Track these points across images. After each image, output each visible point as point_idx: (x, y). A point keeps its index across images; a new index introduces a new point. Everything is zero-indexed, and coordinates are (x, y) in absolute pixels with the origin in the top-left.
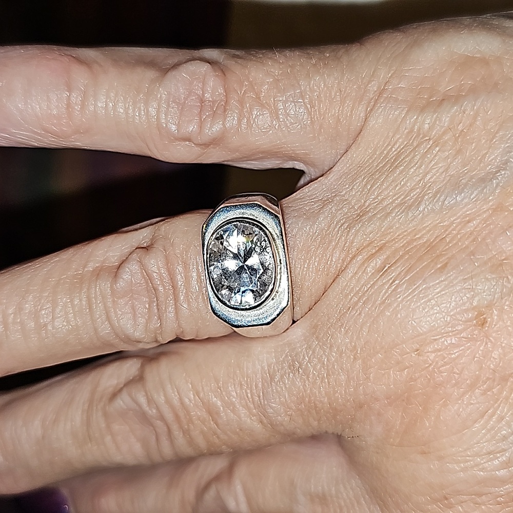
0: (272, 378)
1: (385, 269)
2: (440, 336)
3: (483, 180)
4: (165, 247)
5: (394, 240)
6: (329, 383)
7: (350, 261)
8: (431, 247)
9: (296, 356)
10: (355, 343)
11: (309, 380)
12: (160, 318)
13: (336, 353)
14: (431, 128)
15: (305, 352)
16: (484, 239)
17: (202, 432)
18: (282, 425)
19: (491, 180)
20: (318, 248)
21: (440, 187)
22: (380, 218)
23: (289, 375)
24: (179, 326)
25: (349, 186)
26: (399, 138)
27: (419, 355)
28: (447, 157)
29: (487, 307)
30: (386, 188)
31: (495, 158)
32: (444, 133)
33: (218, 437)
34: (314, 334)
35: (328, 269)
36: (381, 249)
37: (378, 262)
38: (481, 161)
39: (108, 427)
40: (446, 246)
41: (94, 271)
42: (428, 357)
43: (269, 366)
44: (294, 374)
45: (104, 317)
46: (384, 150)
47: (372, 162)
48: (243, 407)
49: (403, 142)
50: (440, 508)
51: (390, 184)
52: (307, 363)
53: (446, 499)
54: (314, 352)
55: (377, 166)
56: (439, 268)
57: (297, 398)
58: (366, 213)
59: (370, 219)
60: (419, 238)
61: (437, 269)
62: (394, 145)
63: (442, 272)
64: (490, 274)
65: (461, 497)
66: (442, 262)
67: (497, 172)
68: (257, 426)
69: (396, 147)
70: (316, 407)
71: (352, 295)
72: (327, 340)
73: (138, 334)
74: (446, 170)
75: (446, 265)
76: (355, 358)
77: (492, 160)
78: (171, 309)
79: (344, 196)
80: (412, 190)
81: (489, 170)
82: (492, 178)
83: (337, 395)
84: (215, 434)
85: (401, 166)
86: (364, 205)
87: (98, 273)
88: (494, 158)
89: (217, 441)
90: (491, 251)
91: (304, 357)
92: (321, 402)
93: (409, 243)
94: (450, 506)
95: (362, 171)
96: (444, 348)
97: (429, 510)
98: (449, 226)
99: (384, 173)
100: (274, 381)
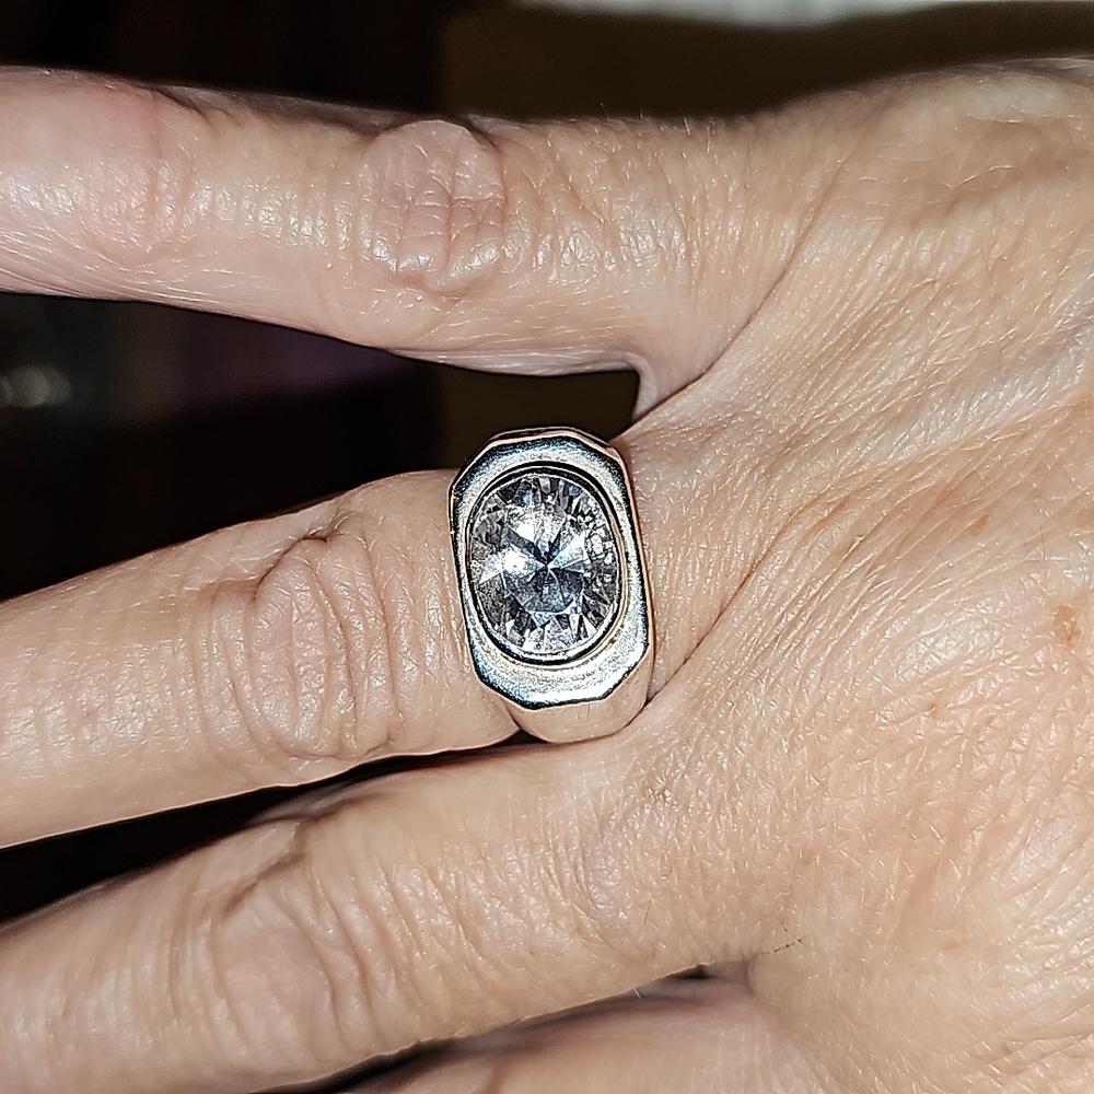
0: (603, 822)
1: (854, 546)
2: (981, 670)
3: (1048, 350)
4: (364, 533)
5: (867, 487)
6: (734, 812)
7: (776, 539)
8: (945, 495)
9: (656, 764)
10: (792, 711)
11: (688, 814)
12: (353, 693)
13: (750, 742)
14: (936, 259)
15: (678, 753)
16: (1059, 463)
17: (442, 968)
18: (627, 932)
19: (1064, 348)
20: (703, 519)
21: (962, 372)
22: (835, 445)
23: (642, 808)
24: (398, 707)
25: (764, 392)
26: (866, 286)
27: (934, 716)
28: (973, 314)
29: (1077, 598)
30: (845, 387)
31: (1070, 304)
32: (964, 267)
33: (479, 977)
34: (696, 707)
35: (728, 563)
36: (841, 506)
37: (837, 533)
38: (1040, 314)
39: (220, 978)
40: (979, 487)
41: (203, 591)
42: (955, 718)
43: (596, 794)
44: (654, 808)
45: (226, 693)
46: (834, 312)
47: (809, 338)
48: (537, 896)
49: (875, 293)
50: (995, 1076)
51: (854, 378)
52: (683, 776)
53: (1007, 1051)
54: (697, 749)
55: (821, 345)
56: (969, 528)
57: (663, 860)
58: (802, 438)
59: (814, 449)
60: (920, 479)
61: (966, 530)
62: (857, 299)
63: (976, 535)
64: (1076, 529)
65: (1040, 1044)
66: (973, 517)
67: (1075, 331)
68: (569, 943)
69: (861, 302)
70: (705, 874)
71: (782, 609)
72: (726, 716)
73: (303, 731)
74: (972, 338)
75: (983, 521)
76: (792, 744)
77: (1064, 307)
78: (380, 667)
79: (753, 413)
80: (902, 384)
81: (1059, 328)
82: (1066, 344)
83: (753, 838)
84: (472, 968)
85: (875, 339)
86: (797, 426)
87: (213, 595)
88: (1066, 303)
89: (475, 986)
90: (1075, 484)
91: (676, 766)
92: (718, 862)
93: (900, 491)
94: (1017, 1070)
95: (789, 359)
96: (988, 695)
97: (969, 1085)
98: (984, 449)
99: (838, 358)
100: (609, 826)
